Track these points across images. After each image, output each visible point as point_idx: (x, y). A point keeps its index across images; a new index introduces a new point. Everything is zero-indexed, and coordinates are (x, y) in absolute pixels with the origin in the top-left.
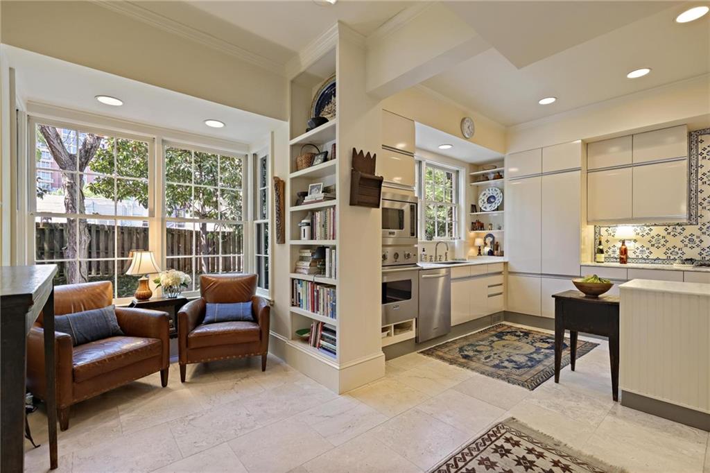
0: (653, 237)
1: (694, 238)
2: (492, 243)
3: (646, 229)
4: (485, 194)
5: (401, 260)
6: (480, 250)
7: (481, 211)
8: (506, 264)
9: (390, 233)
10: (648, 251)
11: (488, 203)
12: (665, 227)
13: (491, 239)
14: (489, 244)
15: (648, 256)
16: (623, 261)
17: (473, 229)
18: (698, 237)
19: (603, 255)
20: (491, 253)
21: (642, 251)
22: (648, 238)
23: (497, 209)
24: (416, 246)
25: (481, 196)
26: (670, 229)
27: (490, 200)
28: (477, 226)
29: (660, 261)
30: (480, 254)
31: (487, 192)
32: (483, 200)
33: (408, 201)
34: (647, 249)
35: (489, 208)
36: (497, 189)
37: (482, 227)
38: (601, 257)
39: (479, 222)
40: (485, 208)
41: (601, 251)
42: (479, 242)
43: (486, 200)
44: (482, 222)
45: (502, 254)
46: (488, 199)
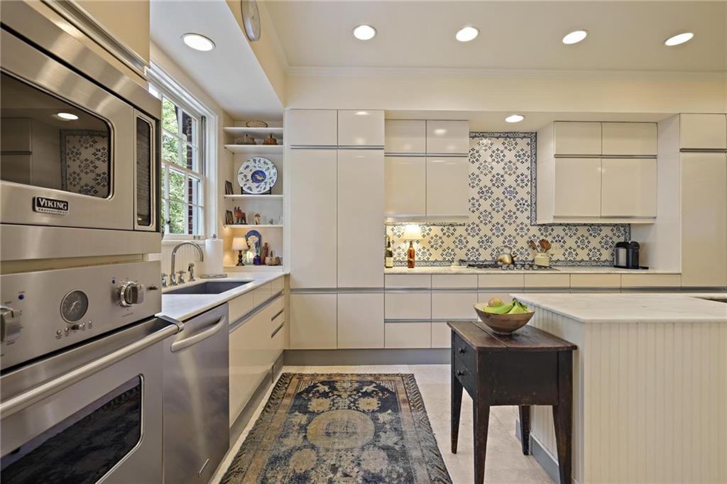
0: (432, 238)
1: (463, 238)
2: (258, 244)
3: (427, 228)
4: (247, 167)
5: (99, 317)
6: (240, 257)
7: (242, 192)
8: (287, 276)
9: (37, 203)
10: (428, 253)
11: (253, 181)
12: (441, 227)
13: (257, 239)
14: (253, 246)
15: (428, 258)
16: (411, 264)
17: (229, 221)
18: (465, 238)
19: (392, 259)
20: (258, 261)
21: (423, 253)
22: (428, 238)
23: (270, 192)
24: (152, 257)
25: (241, 169)
26: (445, 228)
27: (257, 176)
28: (235, 216)
29: (438, 264)
30: (240, 263)
31: (251, 164)
32: (245, 176)
33: (116, 89)
34: (428, 250)
35: (256, 190)
36: (267, 161)
37: (242, 219)
38: (390, 261)
39: (238, 211)
40: (250, 188)
41: (390, 254)
42: (239, 243)
43: (249, 177)
44: (243, 211)
45: (278, 262)
46: (252, 176)
